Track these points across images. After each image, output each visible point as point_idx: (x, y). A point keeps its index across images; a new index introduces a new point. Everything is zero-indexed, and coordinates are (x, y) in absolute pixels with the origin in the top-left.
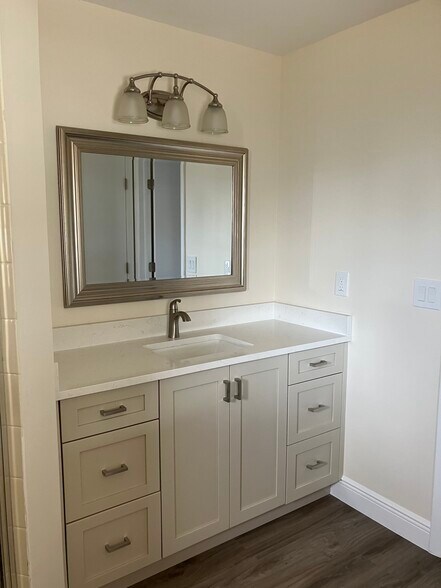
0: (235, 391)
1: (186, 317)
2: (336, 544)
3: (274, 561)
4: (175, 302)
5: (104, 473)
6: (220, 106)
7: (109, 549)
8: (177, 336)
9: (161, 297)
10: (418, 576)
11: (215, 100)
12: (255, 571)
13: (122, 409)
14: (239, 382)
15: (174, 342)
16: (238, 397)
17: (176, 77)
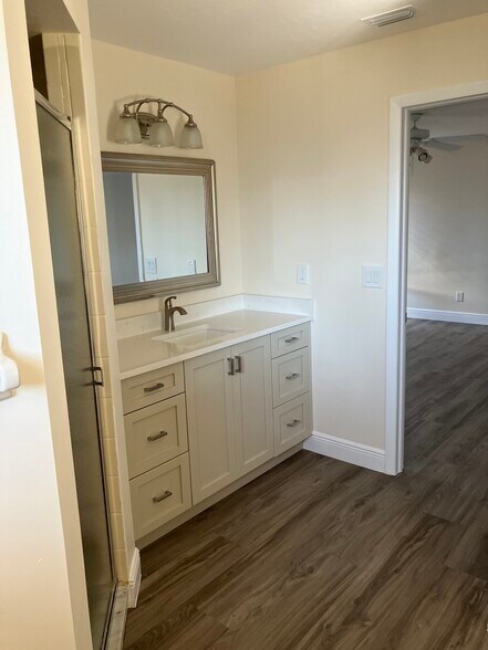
0: (236, 366)
1: (182, 311)
2: (317, 480)
3: (276, 497)
4: (169, 299)
5: (149, 439)
6: (195, 126)
7: (156, 500)
8: (173, 329)
9: (152, 297)
10: (380, 489)
11: (190, 121)
12: (263, 506)
13: (160, 386)
14: (239, 358)
15: (171, 334)
16: (239, 370)
17: (159, 101)
